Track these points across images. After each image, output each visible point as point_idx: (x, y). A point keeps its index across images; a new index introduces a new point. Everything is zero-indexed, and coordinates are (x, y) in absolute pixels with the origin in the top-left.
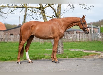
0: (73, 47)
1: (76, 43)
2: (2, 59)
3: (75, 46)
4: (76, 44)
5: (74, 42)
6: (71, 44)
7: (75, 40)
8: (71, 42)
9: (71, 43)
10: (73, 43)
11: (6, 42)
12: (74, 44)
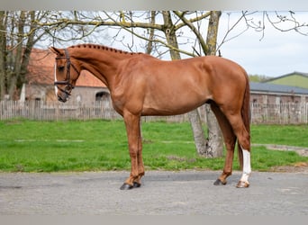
0: (286, 138)
1: (297, 128)
2: (49, 165)
3: (293, 138)
4: (296, 130)
5: (292, 125)
6: (284, 130)
7: (297, 119)
8: (286, 125)
9: (285, 128)
10: (290, 128)
11: (109, 121)
12: (292, 131)
